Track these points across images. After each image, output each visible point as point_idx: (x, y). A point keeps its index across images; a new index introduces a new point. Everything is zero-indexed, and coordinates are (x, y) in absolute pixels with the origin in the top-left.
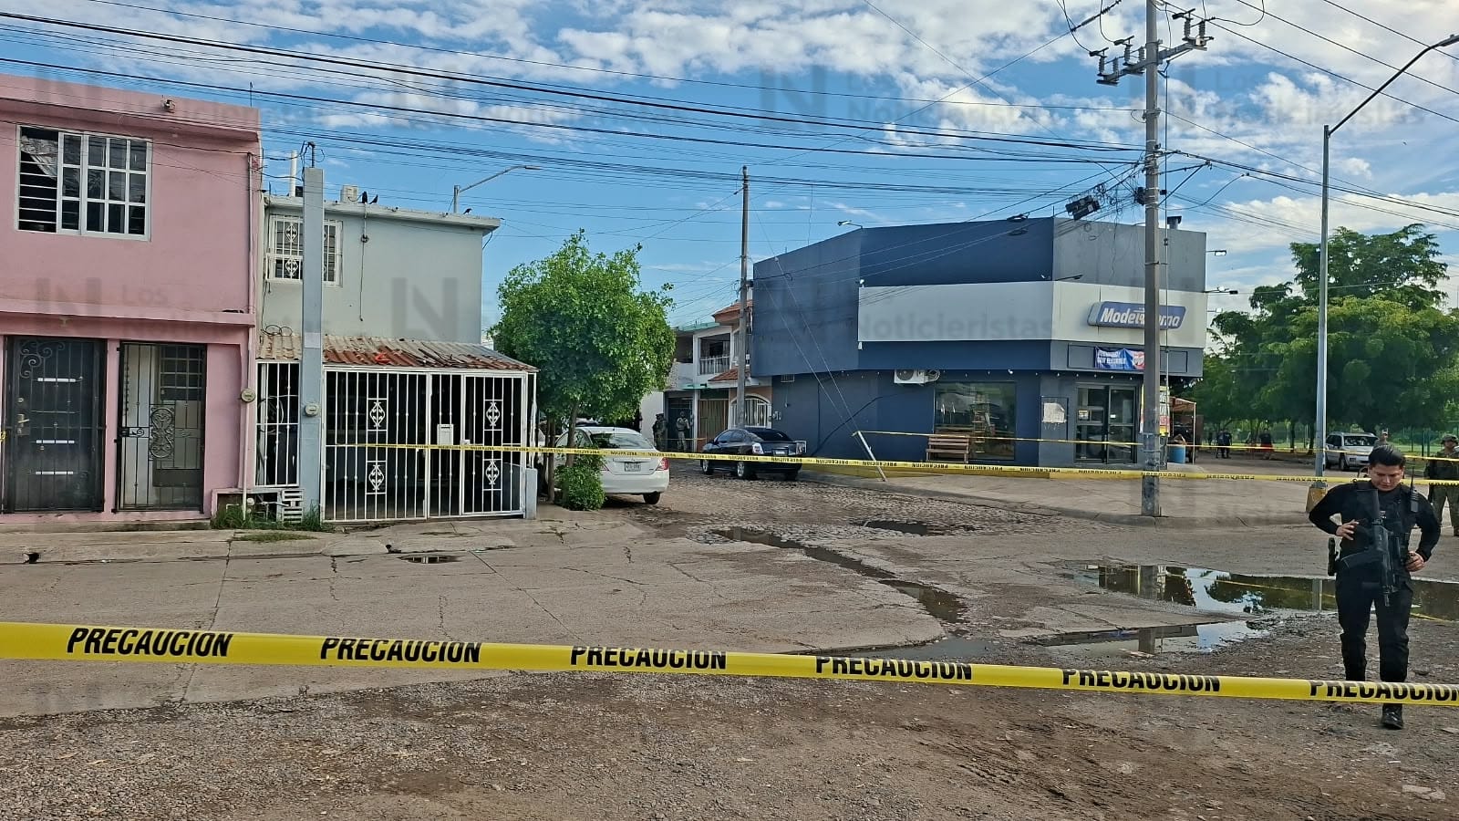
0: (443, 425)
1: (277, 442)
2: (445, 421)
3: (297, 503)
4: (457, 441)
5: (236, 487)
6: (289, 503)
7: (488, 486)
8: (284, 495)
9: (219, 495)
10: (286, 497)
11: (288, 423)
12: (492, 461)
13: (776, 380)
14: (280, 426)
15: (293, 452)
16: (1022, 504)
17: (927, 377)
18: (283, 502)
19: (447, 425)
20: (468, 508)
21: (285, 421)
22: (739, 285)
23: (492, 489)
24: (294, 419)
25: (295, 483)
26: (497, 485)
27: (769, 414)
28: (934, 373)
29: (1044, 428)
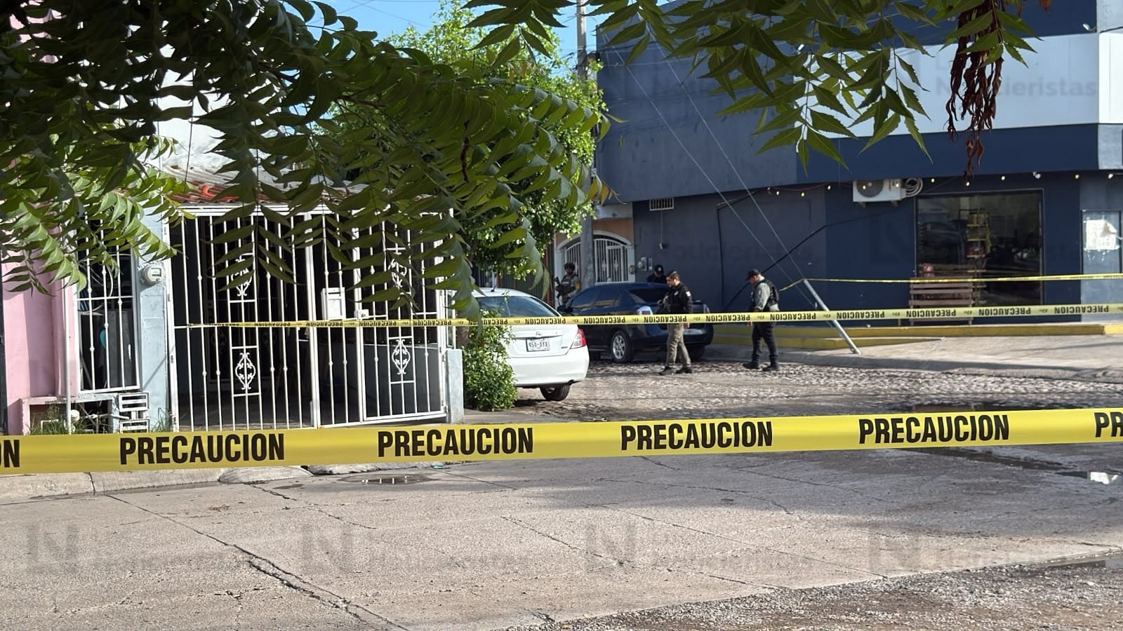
0: (332, 290)
1: (106, 325)
2: (334, 283)
3: (140, 414)
4: (350, 312)
5: (54, 394)
6: (129, 414)
7: (395, 376)
8: (121, 402)
9: (31, 407)
10: (124, 406)
11: (120, 297)
12: (400, 339)
13: (640, 208)
14: (108, 300)
15: (131, 339)
16: (1104, 371)
17: (904, 190)
18: (121, 414)
19: (336, 290)
20: (371, 412)
21: (115, 293)
22: (574, 61)
23: (402, 382)
24: (127, 290)
25: (135, 385)
26: (408, 376)
27: (631, 262)
28: (913, 183)
29: (1088, 259)
